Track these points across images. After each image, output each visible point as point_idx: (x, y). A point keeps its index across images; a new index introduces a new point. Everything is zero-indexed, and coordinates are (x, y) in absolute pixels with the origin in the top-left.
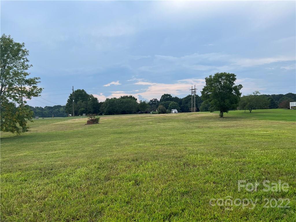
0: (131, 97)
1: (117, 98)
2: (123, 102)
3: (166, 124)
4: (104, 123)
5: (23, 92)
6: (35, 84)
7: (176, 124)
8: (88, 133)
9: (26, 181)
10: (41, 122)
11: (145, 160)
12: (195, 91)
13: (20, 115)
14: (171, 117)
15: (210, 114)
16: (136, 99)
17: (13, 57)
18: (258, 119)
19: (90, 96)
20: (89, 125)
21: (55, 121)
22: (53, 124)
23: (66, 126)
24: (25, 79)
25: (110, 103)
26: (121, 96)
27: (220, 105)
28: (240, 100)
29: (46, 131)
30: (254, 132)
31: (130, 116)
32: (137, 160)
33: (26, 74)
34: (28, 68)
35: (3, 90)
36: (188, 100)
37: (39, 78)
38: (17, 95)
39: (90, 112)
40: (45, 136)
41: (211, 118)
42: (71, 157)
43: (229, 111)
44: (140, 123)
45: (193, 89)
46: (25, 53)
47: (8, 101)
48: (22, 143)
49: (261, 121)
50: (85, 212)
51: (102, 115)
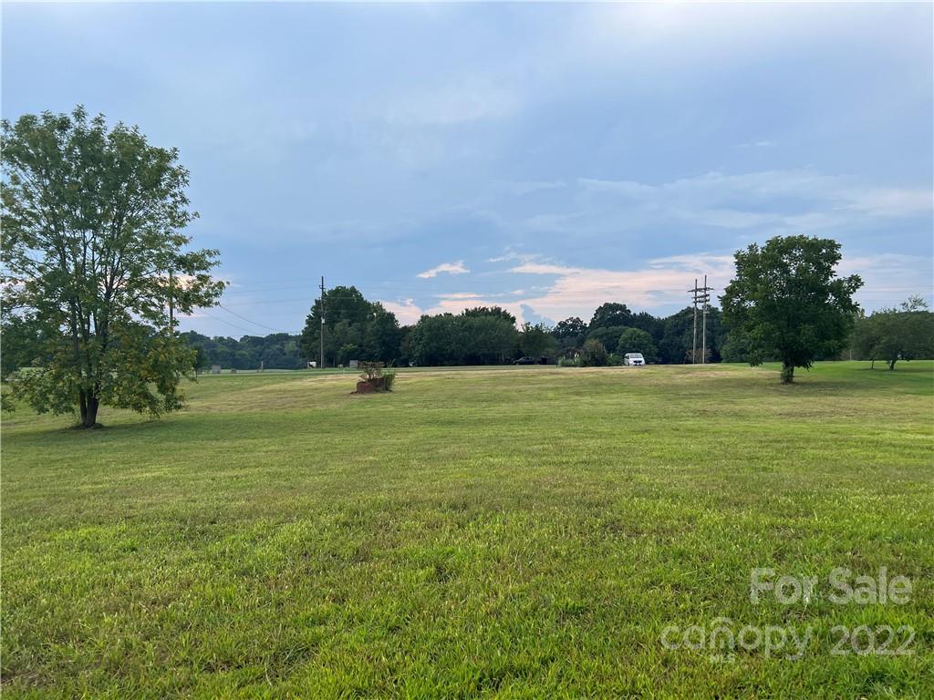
0: (497, 311)
1: (455, 314)
2: (470, 328)
3: (597, 400)
4: (408, 391)
5: (172, 292)
6: (205, 269)
7: (631, 401)
8: (354, 420)
9: (134, 549)
10: (224, 384)
11: (490, 507)
12: (707, 296)
13: (160, 359)
14: (620, 377)
15: (750, 372)
16: (513, 320)
17: (146, 189)
18: (914, 390)
19: (374, 307)
20: (361, 396)
21: (266, 381)
22: (259, 389)
23: (296, 397)
24: (178, 254)
25: (430, 331)
26: (467, 310)
27: (784, 340)
28: (852, 327)
29: (235, 412)
30: (881, 435)
31: (490, 372)
32: (465, 506)
33: (180, 241)
34: (187, 223)
35: (114, 287)
36: (683, 325)
37: (217, 252)
38: (154, 300)
39: (371, 358)
40: (227, 425)
41: (755, 384)
42: (278, 489)
43: (816, 365)
44: (515, 394)
45: (700, 290)
46: (180, 177)
47: (127, 317)
48: (160, 442)
49: (923, 397)
50: (264, 647)
51: (407, 366)
